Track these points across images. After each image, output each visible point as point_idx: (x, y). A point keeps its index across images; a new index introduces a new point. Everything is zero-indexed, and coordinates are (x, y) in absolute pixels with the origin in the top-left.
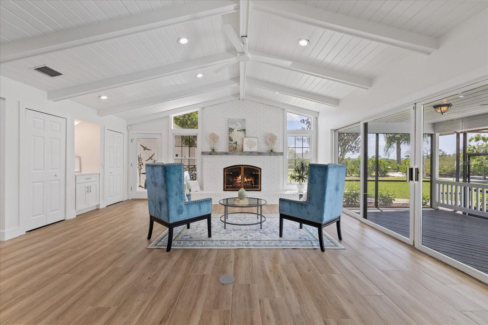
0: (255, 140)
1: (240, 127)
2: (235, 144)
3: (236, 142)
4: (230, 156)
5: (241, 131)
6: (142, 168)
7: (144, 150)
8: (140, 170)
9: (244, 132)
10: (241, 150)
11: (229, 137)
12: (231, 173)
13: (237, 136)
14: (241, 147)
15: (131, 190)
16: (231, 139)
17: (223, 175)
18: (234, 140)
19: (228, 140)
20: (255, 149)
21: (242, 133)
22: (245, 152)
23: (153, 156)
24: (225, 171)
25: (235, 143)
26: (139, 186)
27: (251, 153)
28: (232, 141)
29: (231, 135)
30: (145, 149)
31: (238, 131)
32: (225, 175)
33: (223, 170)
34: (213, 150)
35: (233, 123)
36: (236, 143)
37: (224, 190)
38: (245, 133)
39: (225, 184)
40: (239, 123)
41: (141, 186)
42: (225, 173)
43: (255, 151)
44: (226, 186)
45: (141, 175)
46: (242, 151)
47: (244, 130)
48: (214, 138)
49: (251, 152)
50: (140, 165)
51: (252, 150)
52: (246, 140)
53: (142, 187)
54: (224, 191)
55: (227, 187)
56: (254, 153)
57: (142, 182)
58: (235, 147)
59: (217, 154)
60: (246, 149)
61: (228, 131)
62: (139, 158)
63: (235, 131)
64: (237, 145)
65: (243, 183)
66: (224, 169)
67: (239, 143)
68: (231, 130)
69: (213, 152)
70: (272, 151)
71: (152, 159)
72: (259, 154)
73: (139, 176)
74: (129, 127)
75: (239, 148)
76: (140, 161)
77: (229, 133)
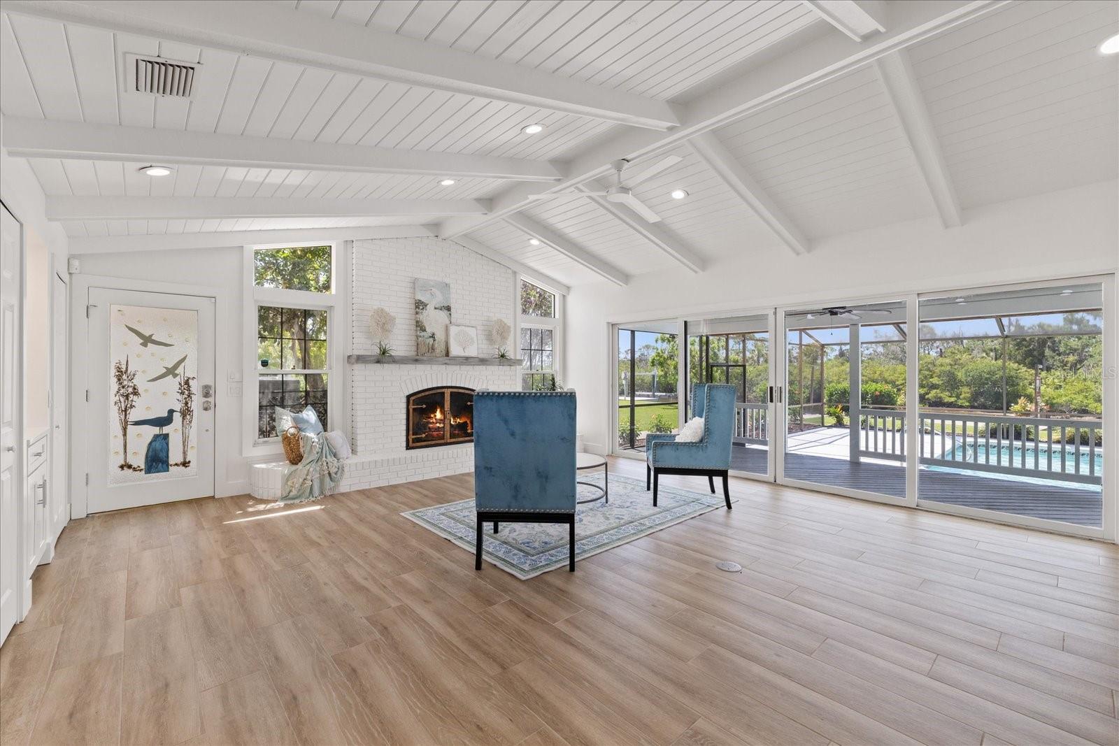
0: (472, 332)
1: (438, 299)
2: (432, 339)
3: (434, 334)
4: (420, 367)
5: (441, 309)
6: (132, 407)
7: (145, 345)
8: (126, 411)
9: (449, 312)
10: (444, 353)
11: (417, 322)
12: (424, 406)
13: (434, 320)
14: (443, 347)
15: (87, 484)
16: (420, 326)
17: (404, 411)
18: (429, 330)
19: (413, 327)
20: (472, 352)
21: (444, 314)
22: (455, 358)
23: (183, 364)
24: (411, 402)
25: (430, 337)
26: (122, 467)
27: (466, 360)
28: (425, 330)
29: (421, 317)
30: (147, 340)
31: (435, 308)
32: (411, 411)
33: (404, 400)
34: (384, 352)
35: (424, 289)
36: (433, 336)
37: (408, 447)
38: (450, 314)
39: (411, 432)
40: (438, 293)
41: (130, 467)
42: (412, 407)
43: (473, 356)
44: (411, 437)
45: (130, 428)
46: (447, 354)
47: (448, 309)
48: (383, 322)
49: (467, 358)
50: (127, 397)
51: (467, 354)
52: (453, 330)
53: (135, 469)
54: (407, 449)
55: (415, 441)
56: (472, 360)
57: (135, 453)
58: (430, 346)
59: (395, 360)
60: (455, 351)
61: (414, 307)
62: (120, 374)
63: (430, 308)
64: (434, 340)
65: (448, 428)
66: (409, 397)
67: (440, 336)
68: (419, 305)
69: (383, 357)
70: (503, 356)
71: (175, 376)
72: (483, 361)
73: (121, 433)
74: (76, 263)
75: (440, 348)
76: (125, 383)
77: (417, 313)
